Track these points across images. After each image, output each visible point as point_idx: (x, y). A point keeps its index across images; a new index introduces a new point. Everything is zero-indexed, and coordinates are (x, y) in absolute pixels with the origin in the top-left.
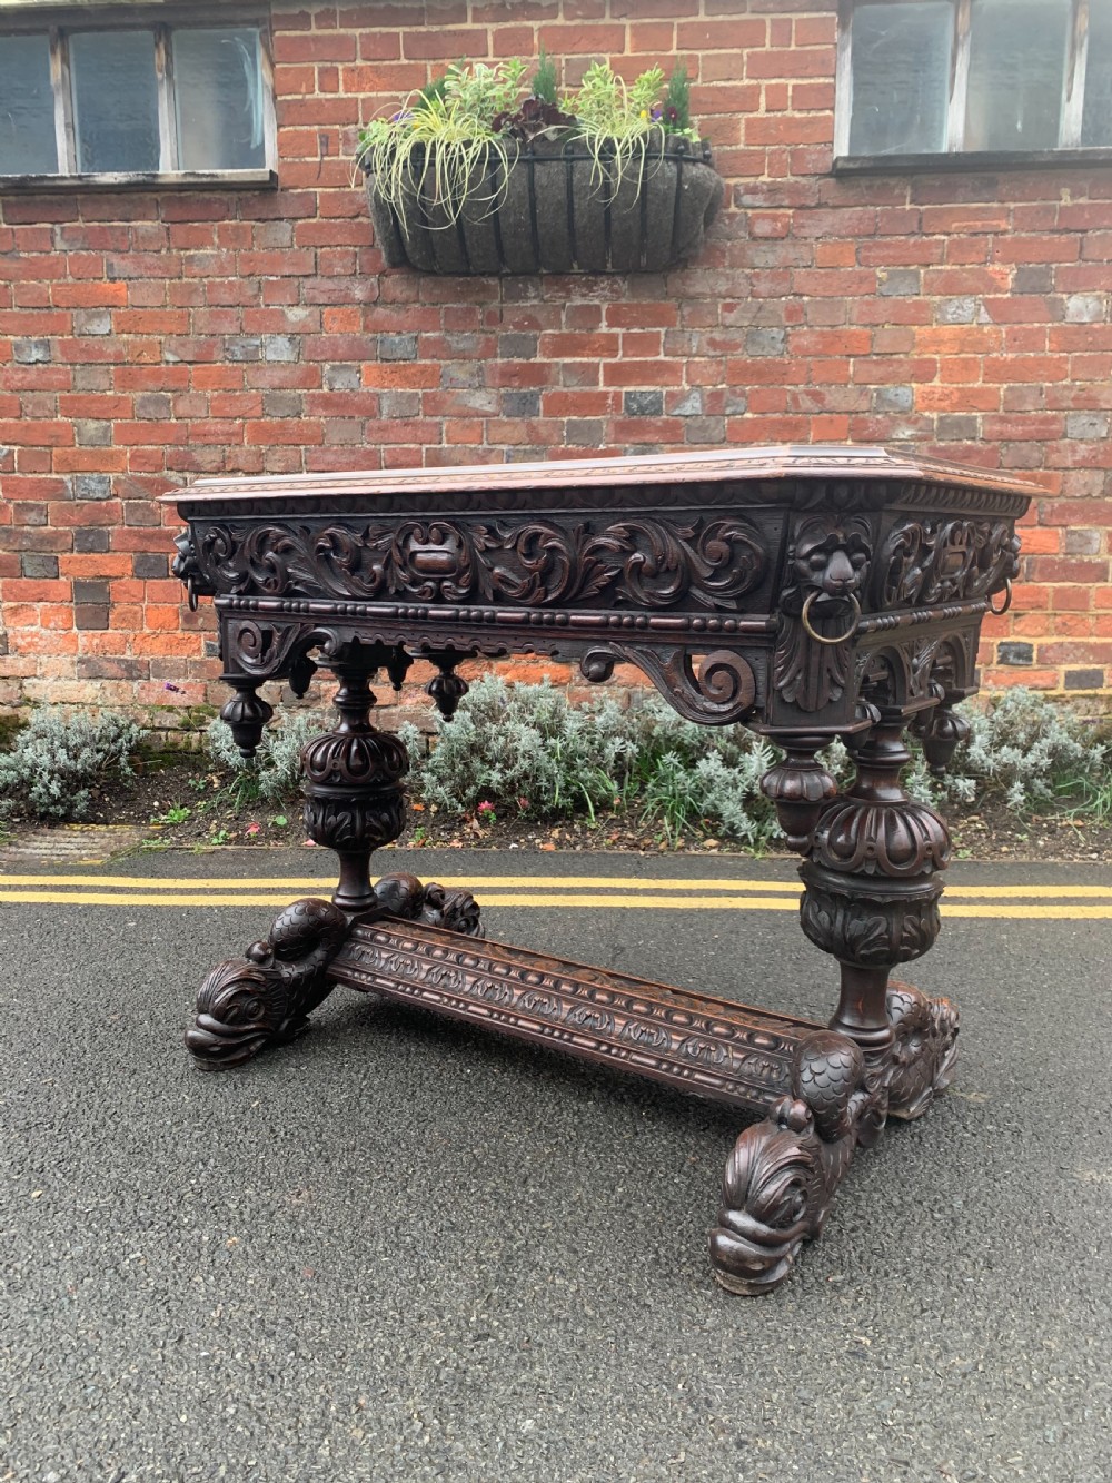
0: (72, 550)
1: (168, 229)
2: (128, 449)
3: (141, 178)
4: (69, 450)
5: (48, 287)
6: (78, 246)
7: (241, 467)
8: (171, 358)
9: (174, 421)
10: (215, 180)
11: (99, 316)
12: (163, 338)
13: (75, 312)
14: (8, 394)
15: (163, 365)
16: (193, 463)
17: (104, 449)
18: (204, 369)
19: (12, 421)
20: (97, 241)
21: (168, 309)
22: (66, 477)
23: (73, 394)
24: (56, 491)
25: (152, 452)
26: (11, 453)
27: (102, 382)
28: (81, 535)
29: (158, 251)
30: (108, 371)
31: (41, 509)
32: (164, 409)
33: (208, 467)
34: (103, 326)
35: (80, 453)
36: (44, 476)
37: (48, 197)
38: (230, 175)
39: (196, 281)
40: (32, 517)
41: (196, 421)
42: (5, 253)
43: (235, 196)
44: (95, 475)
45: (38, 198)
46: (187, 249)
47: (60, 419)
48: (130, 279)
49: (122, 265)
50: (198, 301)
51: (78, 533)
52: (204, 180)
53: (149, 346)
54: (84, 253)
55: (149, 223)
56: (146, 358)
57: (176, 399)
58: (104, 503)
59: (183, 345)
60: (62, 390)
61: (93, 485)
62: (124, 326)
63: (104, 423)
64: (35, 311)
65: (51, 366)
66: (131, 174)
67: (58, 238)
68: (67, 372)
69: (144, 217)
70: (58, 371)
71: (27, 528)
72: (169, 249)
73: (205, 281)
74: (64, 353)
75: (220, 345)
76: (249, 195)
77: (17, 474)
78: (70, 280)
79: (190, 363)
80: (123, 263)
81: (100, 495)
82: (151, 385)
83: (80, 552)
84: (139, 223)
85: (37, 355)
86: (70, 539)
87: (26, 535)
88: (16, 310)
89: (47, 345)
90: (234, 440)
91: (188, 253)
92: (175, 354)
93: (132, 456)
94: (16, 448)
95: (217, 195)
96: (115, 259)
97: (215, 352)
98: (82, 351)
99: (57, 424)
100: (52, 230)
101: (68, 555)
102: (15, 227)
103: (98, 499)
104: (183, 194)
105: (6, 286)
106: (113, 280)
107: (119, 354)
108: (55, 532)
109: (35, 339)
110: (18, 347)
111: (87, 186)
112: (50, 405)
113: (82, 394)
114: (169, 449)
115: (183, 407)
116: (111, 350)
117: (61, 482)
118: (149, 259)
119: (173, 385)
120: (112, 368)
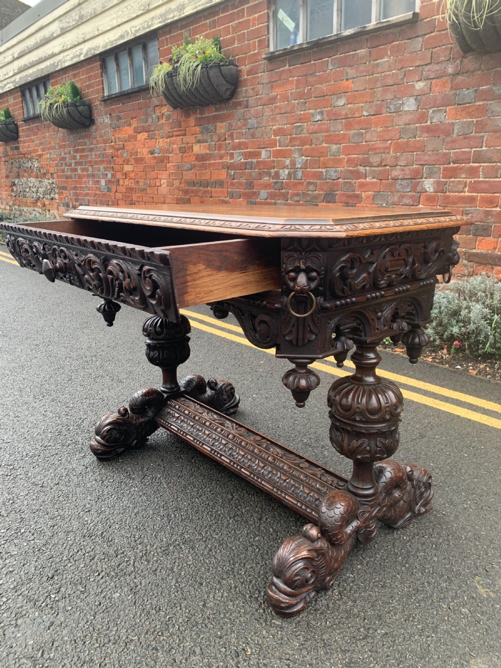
0: (323, 202)
1: (370, 51)
2: (346, 157)
3: (359, 30)
4: (325, 158)
5: (324, 87)
6: (336, 66)
7: (388, 163)
8: (365, 113)
9: (364, 143)
10: (389, 23)
11: (341, 97)
12: (363, 104)
13: (332, 96)
14: (308, 135)
15: (362, 118)
16: (369, 162)
17: (338, 157)
18: (378, 117)
19: (308, 147)
20: (343, 63)
21: (367, 91)
22: (324, 170)
23: (329, 133)
24: (319, 176)
25: (355, 158)
26: (307, 160)
27: (338, 128)
28: (326, 195)
29: (365, 63)
30: (342, 122)
31: (315, 184)
32: (361, 138)
33: (375, 164)
34: (341, 102)
35: (330, 159)
36: (317, 170)
37: (328, 46)
38: (396, 19)
39: (379, 75)
40: (311, 187)
41: (373, 143)
42: (311, 74)
43: (399, 29)
44: (334, 169)
45: (324, 47)
46: (377, 60)
47: (324, 145)
48: (354, 78)
49: (351, 72)
50: (379, 85)
51: (326, 194)
52: (384, 24)
53: (358, 109)
54: (338, 69)
55: (363, 50)
56: (356, 115)
57: (366, 132)
58: (336, 181)
59: (371, 107)
60: (325, 132)
61: (333, 174)
62: (349, 101)
63: (339, 146)
64: (319, 98)
65: (323, 122)
66: (356, 28)
67: (330, 64)
68: (328, 124)
69: (361, 48)
70: (324, 124)
71: (309, 192)
72: (370, 61)
73: (383, 74)
74: (327, 116)
75: (385, 105)
76: (404, 27)
77: (308, 169)
78: (332, 82)
79: (373, 115)
80: (352, 71)
81: (334, 178)
82: (357, 127)
83: (326, 202)
84: (359, 51)
85: (318, 117)
86: (323, 197)
87: (309, 195)
88: (313, 98)
89: (322, 113)
90: (387, 151)
91: (377, 62)
92: (367, 111)
93: (347, 160)
94: (309, 158)
95: (391, 30)
96: (349, 70)
97: (383, 109)
98: (334, 114)
99: (323, 147)
100: (328, 60)
101: (322, 204)
102: (316, 62)
103: (334, 180)
104: (377, 33)
105: (311, 89)
106: (347, 80)
107: (346, 114)
108: (318, 194)
109: (318, 110)
110: (313, 115)
111: (339, 38)
112: (321, 139)
113: (332, 133)
114: (361, 156)
115: (368, 137)
116: (343, 112)
117: (322, 172)
118: (362, 68)
119: (365, 126)
120: (344, 120)
